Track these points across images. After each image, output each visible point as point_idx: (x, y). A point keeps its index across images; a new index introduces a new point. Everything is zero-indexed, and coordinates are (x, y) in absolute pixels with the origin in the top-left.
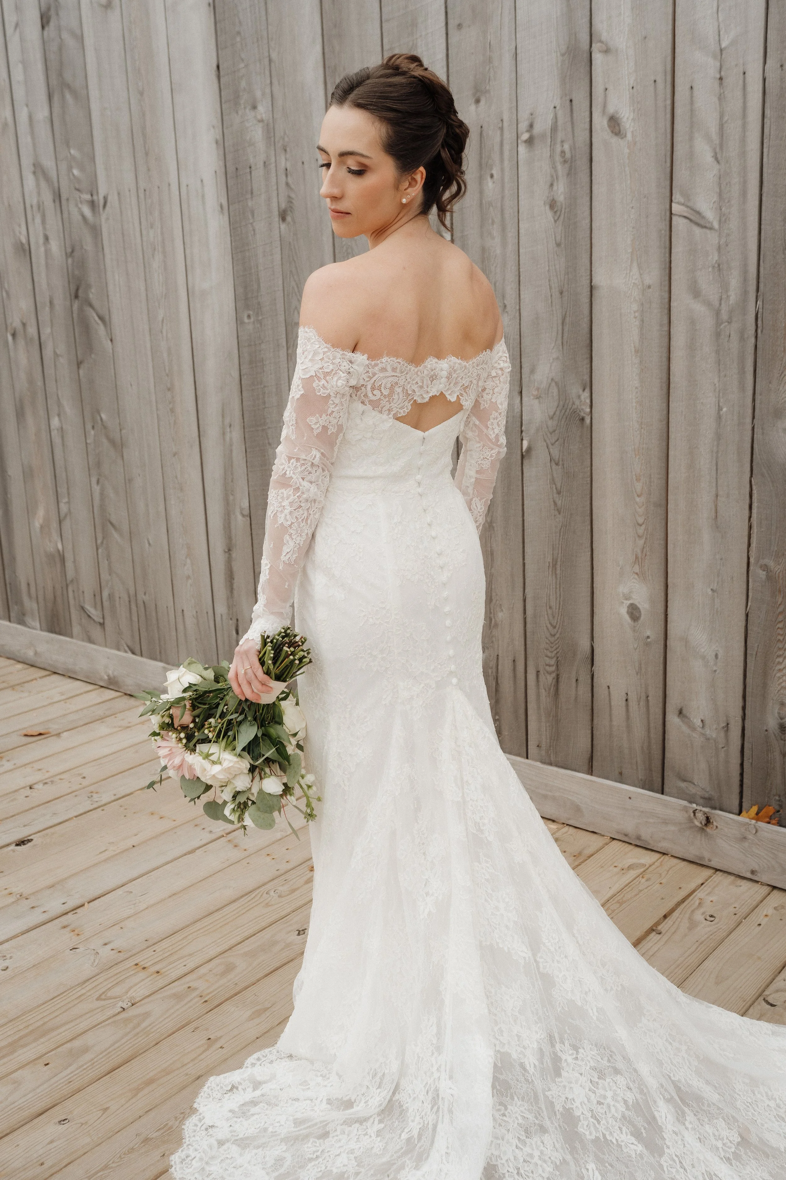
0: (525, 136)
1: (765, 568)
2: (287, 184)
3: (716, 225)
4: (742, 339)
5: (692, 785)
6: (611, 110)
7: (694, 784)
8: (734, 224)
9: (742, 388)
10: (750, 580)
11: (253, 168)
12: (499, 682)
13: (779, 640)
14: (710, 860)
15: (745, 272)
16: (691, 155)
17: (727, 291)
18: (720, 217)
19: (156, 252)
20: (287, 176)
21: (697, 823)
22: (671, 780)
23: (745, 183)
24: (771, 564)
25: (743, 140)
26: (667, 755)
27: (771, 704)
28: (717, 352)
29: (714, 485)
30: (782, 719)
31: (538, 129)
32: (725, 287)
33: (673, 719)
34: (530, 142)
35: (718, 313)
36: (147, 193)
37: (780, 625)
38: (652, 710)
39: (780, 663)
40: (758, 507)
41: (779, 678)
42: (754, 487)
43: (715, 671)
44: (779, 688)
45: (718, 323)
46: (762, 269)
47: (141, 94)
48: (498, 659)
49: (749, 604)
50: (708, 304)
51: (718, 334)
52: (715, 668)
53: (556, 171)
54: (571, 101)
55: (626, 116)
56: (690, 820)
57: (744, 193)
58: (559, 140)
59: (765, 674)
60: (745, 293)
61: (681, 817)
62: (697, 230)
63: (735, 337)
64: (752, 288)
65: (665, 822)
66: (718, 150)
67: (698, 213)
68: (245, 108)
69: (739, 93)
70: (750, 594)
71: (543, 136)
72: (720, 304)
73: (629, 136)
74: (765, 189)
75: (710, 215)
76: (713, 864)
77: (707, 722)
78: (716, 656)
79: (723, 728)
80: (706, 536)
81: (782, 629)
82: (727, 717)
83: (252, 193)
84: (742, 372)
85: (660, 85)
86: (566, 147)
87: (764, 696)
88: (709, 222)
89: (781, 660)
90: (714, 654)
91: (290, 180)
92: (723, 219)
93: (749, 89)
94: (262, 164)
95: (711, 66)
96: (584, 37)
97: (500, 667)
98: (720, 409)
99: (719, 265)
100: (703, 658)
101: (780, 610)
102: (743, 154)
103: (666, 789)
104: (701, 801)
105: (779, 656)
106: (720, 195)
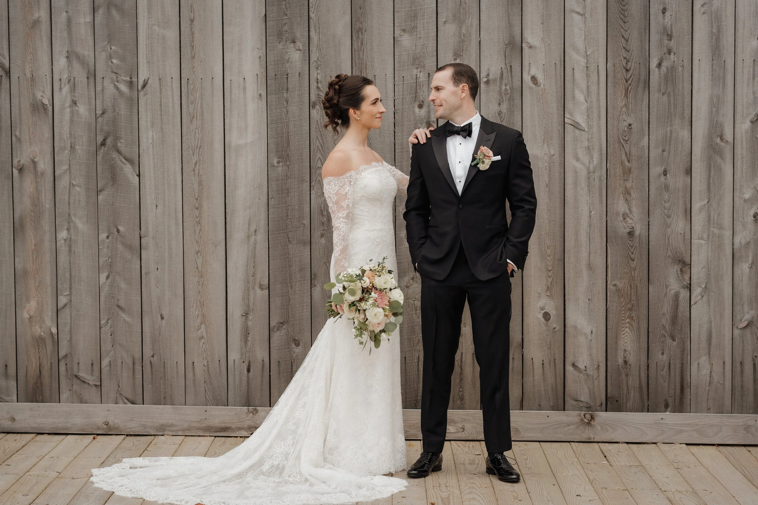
0: (485, 80)
1: (615, 285)
2: (318, 88)
3: (586, 130)
4: (600, 180)
5: (581, 402)
6: (533, 72)
7: (582, 401)
8: (595, 129)
9: (601, 202)
10: (608, 292)
11: (290, 75)
12: (463, 368)
13: (623, 319)
14: (594, 438)
15: (601, 150)
16: (574, 98)
17: (592, 159)
18: (588, 126)
19: (195, 119)
20: (318, 83)
21: (586, 421)
22: (569, 402)
23: (599, 112)
24: (618, 283)
25: (598, 94)
26: (567, 389)
27: (620, 352)
28: (589, 186)
29: (588, 248)
30: (625, 358)
31: (491, 77)
32: (592, 157)
33: (569, 368)
34: (487, 82)
35: (588, 169)
36: (191, 82)
37: (623, 312)
38: (557, 366)
39: (623, 331)
40: (611, 257)
41: (624, 338)
42: (608, 248)
43: (591, 340)
44: (623, 343)
45: (589, 173)
46: (609, 150)
47: (192, 21)
48: (462, 355)
49: (608, 304)
50: (584, 164)
51: (589, 178)
52: (591, 339)
53: (502, 97)
54: (511, 66)
55: (540, 78)
56: (582, 420)
57: (599, 117)
58: (504, 84)
59: (617, 337)
60: (601, 160)
61: (577, 419)
62: (577, 131)
63: (597, 180)
64: (605, 158)
65: (569, 425)
66: (586, 97)
67: (578, 123)
68: (286, 42)
69: (596, 74)
70: (608, 299)
71: (495, 80)
72: (589, 164)
73: (542, 86)
74: (609, 116)
75: (584, 125)
76: (596, 440)
77: (588, 367)
78: (592, 332)
79: (596, 368)
80: (585, 273)
81: (624, 314)
82: (598, 362)
83: (287, 90)
84: (601, 195)
85: (558, 66)
86: (508, 87)
87: (616, 349)
88: (583, 128)
89: (624, 329)
90: (591, 331)
91: (320, 85)
92: (590, 127)
93: (601, 73)
94: (297, 74)
95: (582, 61)
96: (518, 39)
97: (463, 360)
98: (591, 212)
99: (588, 147)
100: (585, 334)
101: (623, 305)
102: (598, 100)
103: (566, 408)
104: (586, 409)
105: (624, 327)
106: (588, 116)
